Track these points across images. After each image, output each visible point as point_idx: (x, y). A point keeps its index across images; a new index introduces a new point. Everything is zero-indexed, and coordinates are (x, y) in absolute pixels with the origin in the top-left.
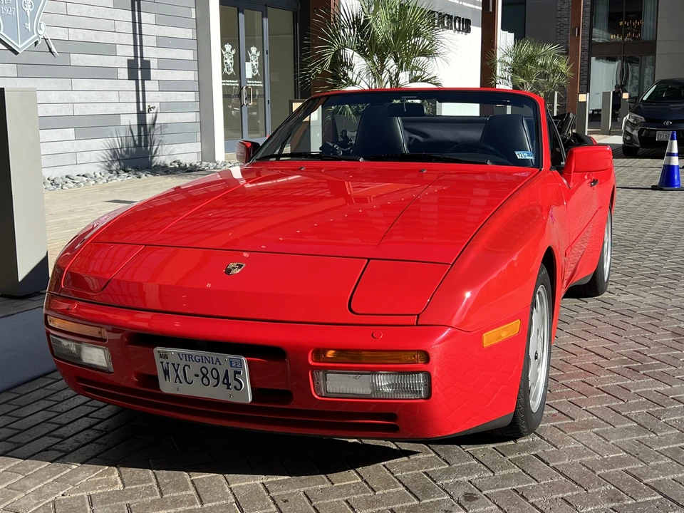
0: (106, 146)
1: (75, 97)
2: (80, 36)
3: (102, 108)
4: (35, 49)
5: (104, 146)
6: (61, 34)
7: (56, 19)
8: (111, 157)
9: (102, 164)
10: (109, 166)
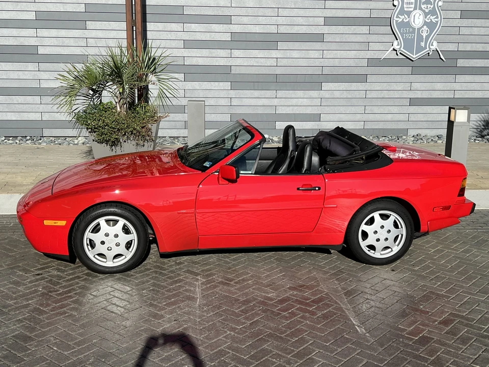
0: (480, 118)
1: (456, 86)
2: (468, 47)
3: (481, 94)
4: (428, 57)
5: (478, 118)
6: (452, 47)
7: (448, 38)
8: (484, 126)
9: (475, 130)
10: (481, 131)
